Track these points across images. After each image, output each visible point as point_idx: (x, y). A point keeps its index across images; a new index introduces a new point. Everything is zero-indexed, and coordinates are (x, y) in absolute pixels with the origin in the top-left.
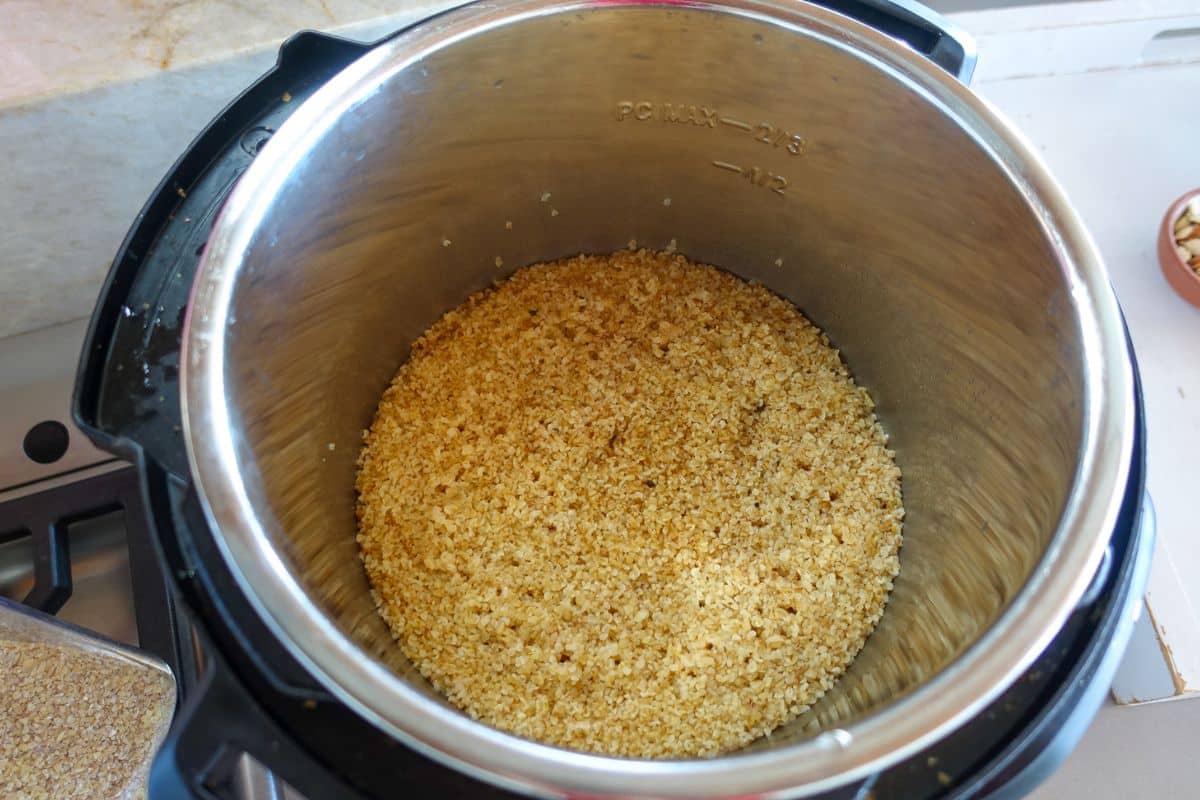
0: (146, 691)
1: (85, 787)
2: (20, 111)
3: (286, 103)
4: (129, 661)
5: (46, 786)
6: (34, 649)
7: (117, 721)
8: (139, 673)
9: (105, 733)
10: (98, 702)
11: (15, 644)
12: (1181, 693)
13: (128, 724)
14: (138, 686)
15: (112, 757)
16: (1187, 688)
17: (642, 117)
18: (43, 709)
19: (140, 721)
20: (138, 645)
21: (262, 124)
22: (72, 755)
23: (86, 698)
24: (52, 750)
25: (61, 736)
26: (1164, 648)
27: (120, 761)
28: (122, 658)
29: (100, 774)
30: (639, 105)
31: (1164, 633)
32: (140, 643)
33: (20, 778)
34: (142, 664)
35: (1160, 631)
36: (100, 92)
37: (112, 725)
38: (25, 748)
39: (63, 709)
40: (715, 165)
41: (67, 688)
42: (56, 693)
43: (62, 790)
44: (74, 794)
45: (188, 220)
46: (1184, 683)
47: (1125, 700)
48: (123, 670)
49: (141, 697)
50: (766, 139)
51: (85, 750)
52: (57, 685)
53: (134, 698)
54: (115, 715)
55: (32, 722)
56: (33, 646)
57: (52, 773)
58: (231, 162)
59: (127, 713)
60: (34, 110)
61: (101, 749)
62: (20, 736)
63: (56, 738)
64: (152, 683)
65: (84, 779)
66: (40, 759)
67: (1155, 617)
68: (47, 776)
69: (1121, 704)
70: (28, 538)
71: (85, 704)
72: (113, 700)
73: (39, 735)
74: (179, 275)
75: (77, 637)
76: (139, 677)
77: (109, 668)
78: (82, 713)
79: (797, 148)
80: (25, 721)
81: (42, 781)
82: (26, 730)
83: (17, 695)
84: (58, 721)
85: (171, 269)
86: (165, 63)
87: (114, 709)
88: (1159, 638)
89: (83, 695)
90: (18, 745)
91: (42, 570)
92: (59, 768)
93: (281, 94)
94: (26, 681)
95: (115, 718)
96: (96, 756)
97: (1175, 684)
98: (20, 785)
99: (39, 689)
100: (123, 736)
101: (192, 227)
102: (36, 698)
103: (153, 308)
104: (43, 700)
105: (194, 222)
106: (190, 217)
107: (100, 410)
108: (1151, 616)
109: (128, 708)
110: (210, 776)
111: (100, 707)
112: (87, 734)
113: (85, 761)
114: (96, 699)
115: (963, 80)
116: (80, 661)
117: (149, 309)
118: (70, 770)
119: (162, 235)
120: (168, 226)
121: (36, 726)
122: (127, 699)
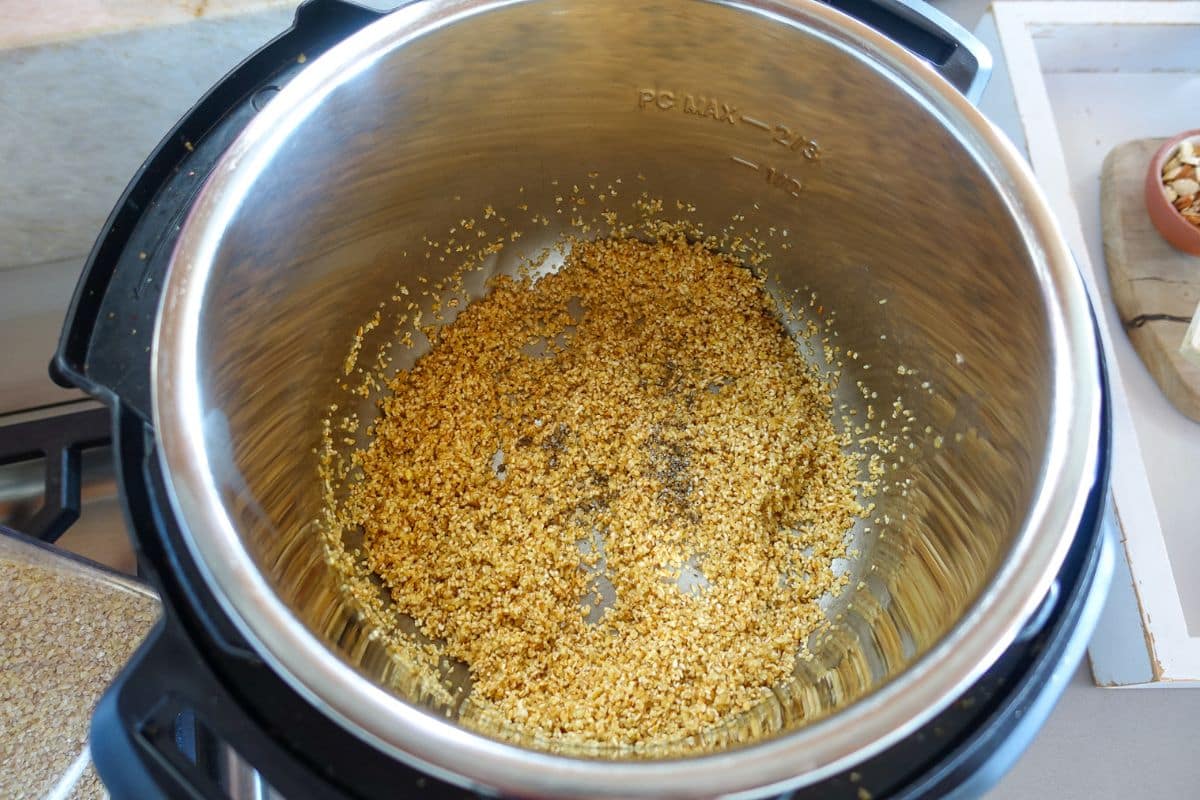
0: (136, 617)
2: (57, 47)
3: (300, 64)
5: (33, 699)
6: (32, 569)
7: (106, 644)
8: (130, 601)
9: (94, 654)
10: (90, 624)
11: (15, 562)
12: (1158, 681)
13: (115, 648)
14: (128, 612)
15: (97, 677)
16: (1164, 675)
17: (663, 105)
18: (36, 626)
19: (128, 646)
21: (275, 84)
22: (60, 672)
23: (77, 620)
24: (41, 665)
25: (51, 653)
26: (1147, 635)
28: (116, 586)
29: (85, 693)
30: (661, 93)
31: (1150, 621)
33: (8, 689)
34: (134, 591)
35: (1146, 622)
36: (134, 35)
37: (100, 647)
38: (15, 661)
39: (54, 628)
40: (732, 159)
41: (60, 608)
42: (50, 612)
43: (47, 704)
44: (59, 709)
45: (192, 173)
46: (1162, 670)
47: (1104, 683)
48: (114, 597)
49: (131, 622)
50: (783, 141)
51: (72, 669)
52: (50, 605)
53: (124, 624)
54: (105, 638)
55: (25, 637)
56: (30, 566)
57: (40, 687)
58: (240, 120)
59: (115, 637)
61: (87, 669)
62: (13, 650)
63: (46, 655)
64: (142, 610)
65: (69, 696)
66: (29, 673)
67: (1143, 606)
68: (35, 689)
69: (1100, 685)
70: (42, 459)
71: (76, 625)
72: (104, 624)
73: (31, 650)
74: (178, 228)
75: (75, 565)
76: (131, 603)
77: (102, 593)
78: (73, 632)
79: (812, 154)
80: (18, 635)
81: (29, 694)
82: (19, 644)
83: (12, 611)
84: (49, 639)
85: (172, 219)
86: (199, 11)
87: (104, 632)
88: (1144, 626)
89: (75, 616)
90: (9, 658)
91: (53, 490)
92: (46, 682)
93: (297, 54)
94: (22, 599)
95: (104, 641)
96: (83, 675)
97: (1154, 671)
98: (7, 695)
99: (33, 607)
100: (110, 659)
101: (195, 181)
102: (30, 615)
103: (149, 259)
104: (37, 617)
105: (197, 177)
106: (194, 171)
107: (89, 353)
108: (1139, 604)
109: (117, 633)
110: (150, 722)
111: (90, 629)
112: (76, 654)
113: (72, 679)
114: (87, 622)
115: (972, 99)
116: (75, 584)
117: (145, 260)
118: (57, 685)
119: (166, 186)
120: (172, 178)
121: (28, 641)
122: (117, 623)
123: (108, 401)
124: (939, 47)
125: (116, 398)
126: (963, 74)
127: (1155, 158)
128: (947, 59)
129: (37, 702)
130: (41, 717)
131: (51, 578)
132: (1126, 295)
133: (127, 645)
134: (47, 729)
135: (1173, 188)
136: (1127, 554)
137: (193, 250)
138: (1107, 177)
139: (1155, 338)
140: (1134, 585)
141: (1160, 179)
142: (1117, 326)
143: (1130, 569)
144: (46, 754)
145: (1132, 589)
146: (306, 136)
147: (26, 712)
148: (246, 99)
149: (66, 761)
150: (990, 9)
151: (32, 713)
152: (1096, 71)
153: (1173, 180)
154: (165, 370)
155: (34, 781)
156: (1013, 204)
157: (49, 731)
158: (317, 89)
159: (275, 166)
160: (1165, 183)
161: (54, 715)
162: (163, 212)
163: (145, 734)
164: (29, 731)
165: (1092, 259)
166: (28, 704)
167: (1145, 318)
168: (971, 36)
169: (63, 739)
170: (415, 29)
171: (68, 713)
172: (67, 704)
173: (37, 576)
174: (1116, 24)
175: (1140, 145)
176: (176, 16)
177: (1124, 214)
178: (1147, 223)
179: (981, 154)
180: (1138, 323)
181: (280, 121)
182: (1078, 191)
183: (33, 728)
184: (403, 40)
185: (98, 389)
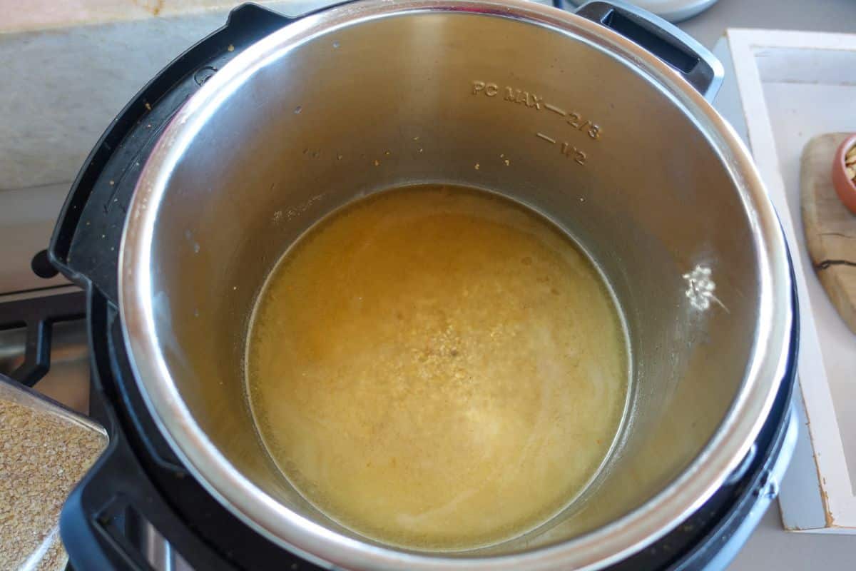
0: (87, 445)
1: (36, 506)
2: (53, 32)
3: (230, 52)
4: (78, 424)
5: (10, 502)
6: (15, 407)
7: (65, 463)
8: (85, 433)
9: (55, 471)
10: (54, 449)
12: (829, 527)
13: (71, 467)
14: (82, 441)
15: (57, 488)
16: (834, 523)
17: (489, 94)
18: (15, 448)
20: (87, 413)
21: (210, 65)
22: (30, 482)
23: (45, 445)
24: (17, 478)
25: (25, 468)
26: (823, 494)
27: (63, 491)
28: (75, 422)
29: (48, 499)
30: (488, 85)
31: (825, 483)
32: (90, 413)
34: (87, 427)
35: (822, 482)
36: (109, 26)
37: (61, 466)
39: (28, 450)
40: (537, 136)
41: (33, 436)
42: (26, 439)
43: (20, 506)
44: (28, 509)
45: (149, 126)
46: (833, 519)
47: (789, 527)
48: (73, 430)
49: (83, 449)
50: (574, 124)
51: (39, 481)
52: (26, 434)
53: (79, 450)
54: (64, 459)
55: (7, 456)
56: (14, 404)
57: (15, 493)
58: (186, 89)
59: (72, 459)
60: (63, 33)
61: (50, 481)
63: (21, 470)
64: (92, 441)
65: (36, 500)
66: (9, 482)
67: (820, 472)
68: (12, 494)
69: (787, 529)
70: (24, 328)
71: (44, 449)
72: (64, 449)
73: (10, 466)
74: (138, 164)
75: (46, 404)
76: (84, 435)
77: (64, 427)
78: (41, 454)
79: (595, 134)
84: (24, 458)
85: (133, 159)
86: (157, 11)
87: (64, 455)
88: (820, 486)
89: (44, 442)
91: (31, 351)
92: (21, 490)
93: (228, 46)
94: (6, 428)
95: (63, 461)
96: (47, 486)
97: (827, 520)
99: (14, 435)
100: (67, 475)
101: (151, 131)
102: (11, 440)
103: (117, 185)
104: (16, 442)
105: (153, 129)
106: (151, 124)
107: (70, 250)
108: (818, 471)
109: (73, 456)
110: (103, 514)
111: (54, 453)
112: (43, 469)
113: (39, 488)
114: (52, 447)
115: (708, 98)
116: (45, 419)
117: (113, 185)
118: (28, 492)
119: (130, 134)
120: (136, 128)
121: (9, 459)
122: (74, 450)
123: (84, 285)
124: (686, 60)
125: (90, 282)
126: (702, 79)
127: (841, 147)
128: (692, 69)
129: (14, 503)
130: (16, 514)
131: (27, 413)
132: (816, 245)
133: (80, 466)
134: (19, 524)
135: (853, 169)
136: (810, 433)
137: (153, 178)
138: (805, 159)
139: (836, 278)
140: (814, 456)
141: (843, 163)
142: (809, 267)
143: (812, 444)
144: (18, 542)
145: (813, 460)
146: (235, 103)
147: (5, 510)
148: (190, 75)
149: (32, 548)
150: (725, 34)
151: (9, 512)
152: (801, 82)
153: (853, 163)
154: (129, 262)
155: (8, 561)
156: (736, 178)
157: (21, 525)
158: (246, 69)
159: (212, 123)
160: (847, 165)
161: (25, 514)
162: (127, 152)
163: (99, 521)
164: (6, 524)
165: (793, 218)
166: (6, 505)
167: (829, 263)
168: (709, 53)
169: (30, 532)
170: (317, 31)
171: (35, 513)
172: (35, 507)
173: (19, 412)
174: (817, 49)
175: (830, 137)
176: (140, 15)
177: (817, 186)
178: (832, 194)
179: (714, 139)
180: (824, 266)
181: (218, 91)
182: (784, 169)
183: (9, 523)
184: (308, 39)
185: (77, 276)
